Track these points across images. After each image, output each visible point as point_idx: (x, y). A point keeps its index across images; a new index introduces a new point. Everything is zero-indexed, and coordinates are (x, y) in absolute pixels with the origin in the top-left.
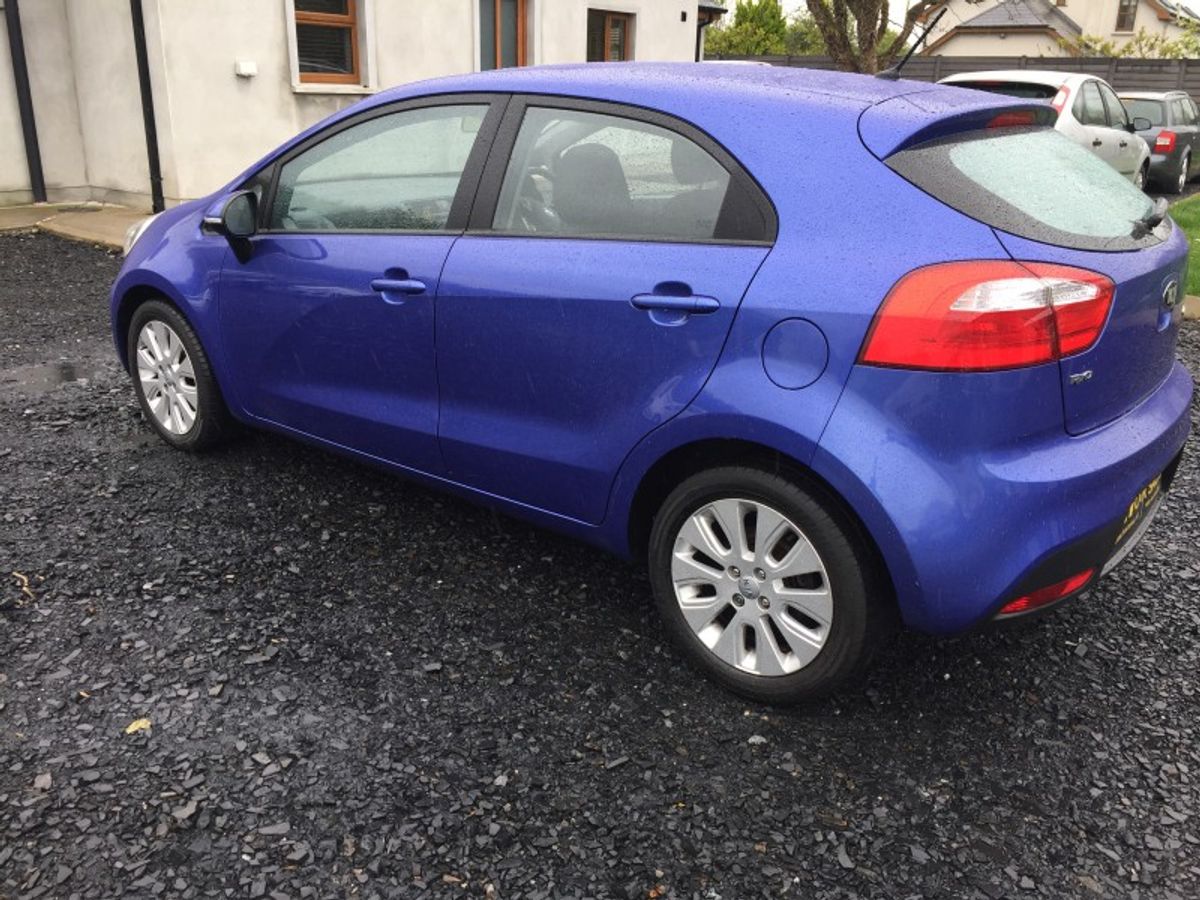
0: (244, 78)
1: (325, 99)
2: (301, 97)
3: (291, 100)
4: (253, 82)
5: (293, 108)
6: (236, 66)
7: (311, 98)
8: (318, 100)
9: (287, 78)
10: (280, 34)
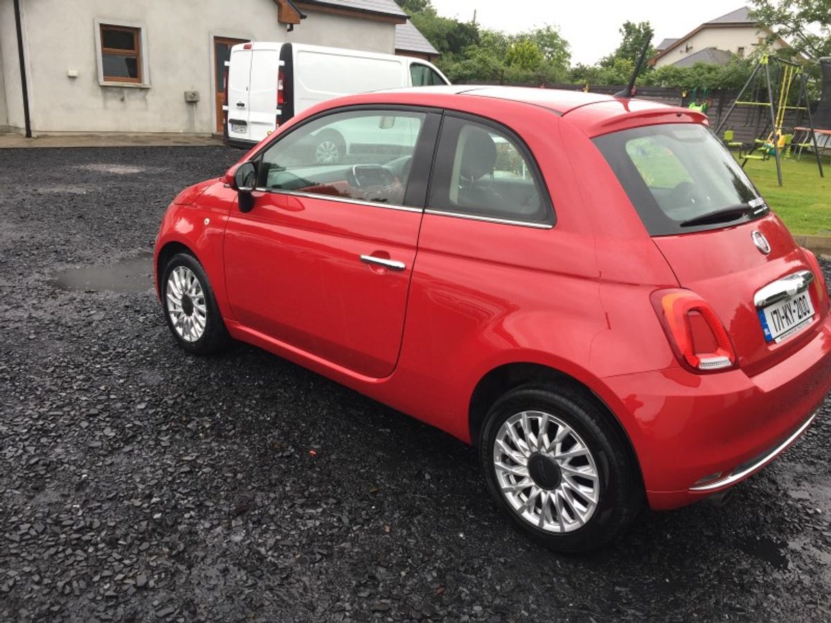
0: (72, 78)
1: (118, 89)
2: (104, 88)
3: (99, 87)
4: (77, 80)
5: (100, 92)
6: (67, 72)
7: (109, 88)
8: (115, 89)
9: (96, 78)
10: (92, 59)
